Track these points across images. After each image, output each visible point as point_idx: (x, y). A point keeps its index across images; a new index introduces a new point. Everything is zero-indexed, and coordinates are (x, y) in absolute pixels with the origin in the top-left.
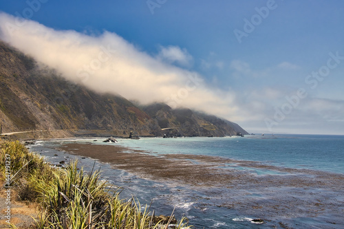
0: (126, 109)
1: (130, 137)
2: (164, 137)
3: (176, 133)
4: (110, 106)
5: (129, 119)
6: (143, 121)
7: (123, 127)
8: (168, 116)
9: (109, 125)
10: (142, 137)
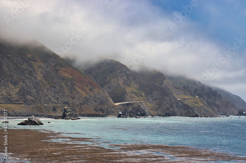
0: (57, 71)
1: (64, 117)
2: (119, 116)
3: (138, 110)
4: (32, 66)
5: (62, 87)
6: (84, 90)
7: (53, 99)
8: (125, 83)
9: (29, 97)
10: (83, 116)
